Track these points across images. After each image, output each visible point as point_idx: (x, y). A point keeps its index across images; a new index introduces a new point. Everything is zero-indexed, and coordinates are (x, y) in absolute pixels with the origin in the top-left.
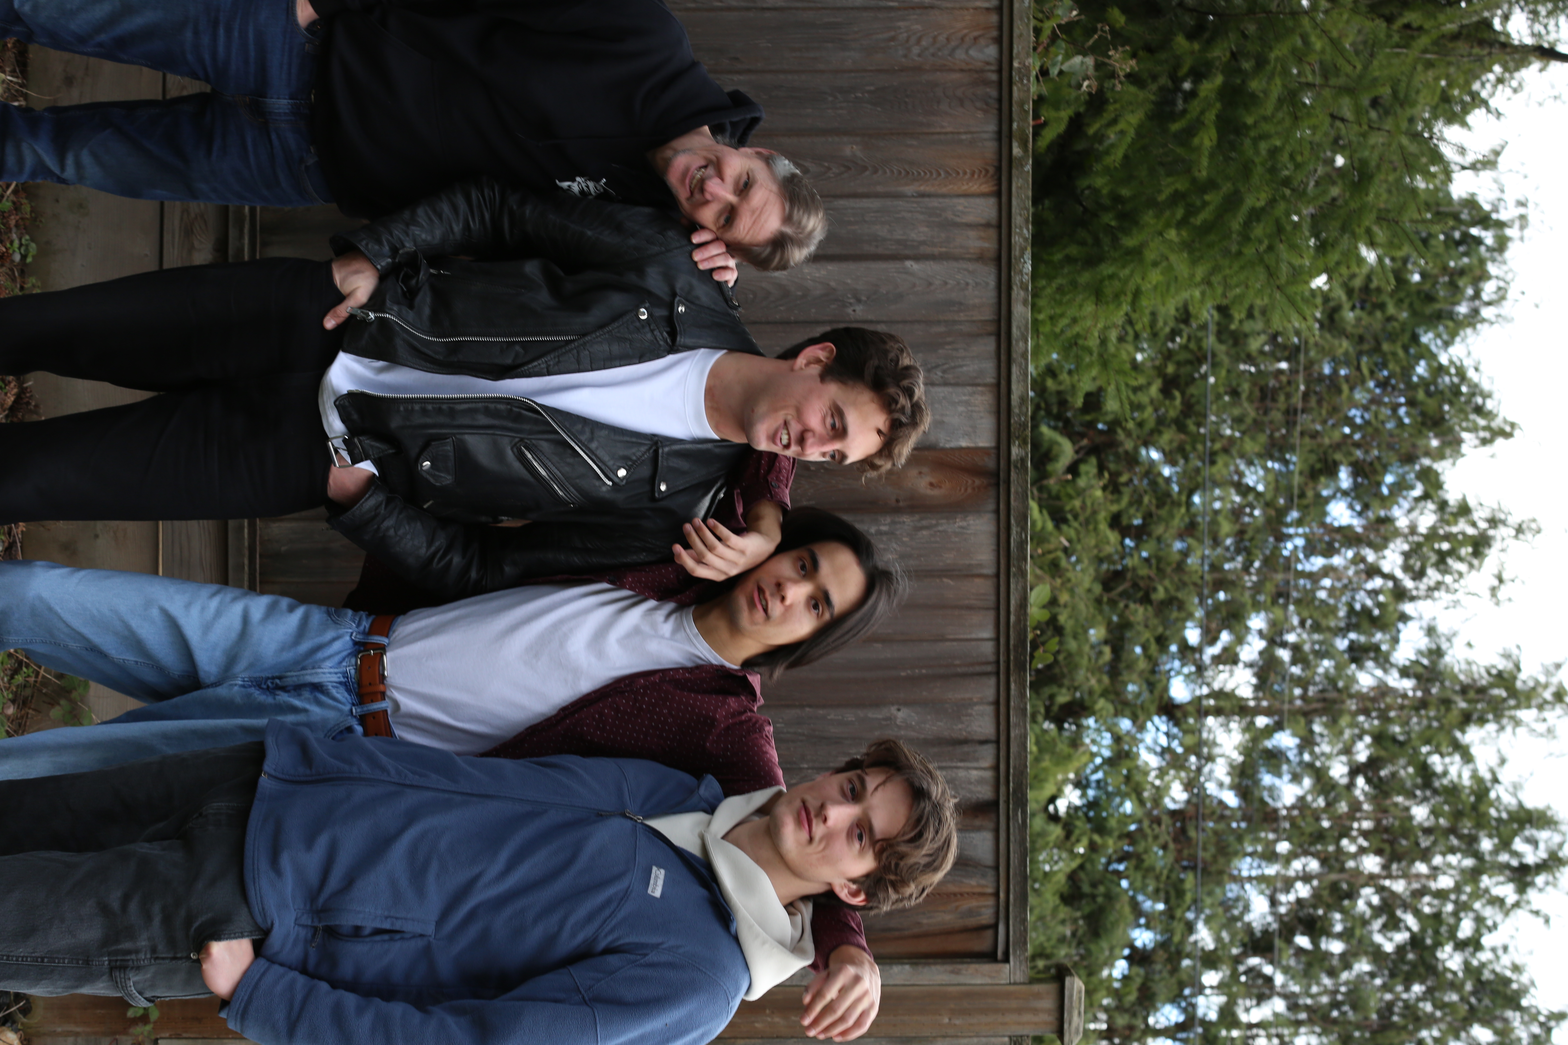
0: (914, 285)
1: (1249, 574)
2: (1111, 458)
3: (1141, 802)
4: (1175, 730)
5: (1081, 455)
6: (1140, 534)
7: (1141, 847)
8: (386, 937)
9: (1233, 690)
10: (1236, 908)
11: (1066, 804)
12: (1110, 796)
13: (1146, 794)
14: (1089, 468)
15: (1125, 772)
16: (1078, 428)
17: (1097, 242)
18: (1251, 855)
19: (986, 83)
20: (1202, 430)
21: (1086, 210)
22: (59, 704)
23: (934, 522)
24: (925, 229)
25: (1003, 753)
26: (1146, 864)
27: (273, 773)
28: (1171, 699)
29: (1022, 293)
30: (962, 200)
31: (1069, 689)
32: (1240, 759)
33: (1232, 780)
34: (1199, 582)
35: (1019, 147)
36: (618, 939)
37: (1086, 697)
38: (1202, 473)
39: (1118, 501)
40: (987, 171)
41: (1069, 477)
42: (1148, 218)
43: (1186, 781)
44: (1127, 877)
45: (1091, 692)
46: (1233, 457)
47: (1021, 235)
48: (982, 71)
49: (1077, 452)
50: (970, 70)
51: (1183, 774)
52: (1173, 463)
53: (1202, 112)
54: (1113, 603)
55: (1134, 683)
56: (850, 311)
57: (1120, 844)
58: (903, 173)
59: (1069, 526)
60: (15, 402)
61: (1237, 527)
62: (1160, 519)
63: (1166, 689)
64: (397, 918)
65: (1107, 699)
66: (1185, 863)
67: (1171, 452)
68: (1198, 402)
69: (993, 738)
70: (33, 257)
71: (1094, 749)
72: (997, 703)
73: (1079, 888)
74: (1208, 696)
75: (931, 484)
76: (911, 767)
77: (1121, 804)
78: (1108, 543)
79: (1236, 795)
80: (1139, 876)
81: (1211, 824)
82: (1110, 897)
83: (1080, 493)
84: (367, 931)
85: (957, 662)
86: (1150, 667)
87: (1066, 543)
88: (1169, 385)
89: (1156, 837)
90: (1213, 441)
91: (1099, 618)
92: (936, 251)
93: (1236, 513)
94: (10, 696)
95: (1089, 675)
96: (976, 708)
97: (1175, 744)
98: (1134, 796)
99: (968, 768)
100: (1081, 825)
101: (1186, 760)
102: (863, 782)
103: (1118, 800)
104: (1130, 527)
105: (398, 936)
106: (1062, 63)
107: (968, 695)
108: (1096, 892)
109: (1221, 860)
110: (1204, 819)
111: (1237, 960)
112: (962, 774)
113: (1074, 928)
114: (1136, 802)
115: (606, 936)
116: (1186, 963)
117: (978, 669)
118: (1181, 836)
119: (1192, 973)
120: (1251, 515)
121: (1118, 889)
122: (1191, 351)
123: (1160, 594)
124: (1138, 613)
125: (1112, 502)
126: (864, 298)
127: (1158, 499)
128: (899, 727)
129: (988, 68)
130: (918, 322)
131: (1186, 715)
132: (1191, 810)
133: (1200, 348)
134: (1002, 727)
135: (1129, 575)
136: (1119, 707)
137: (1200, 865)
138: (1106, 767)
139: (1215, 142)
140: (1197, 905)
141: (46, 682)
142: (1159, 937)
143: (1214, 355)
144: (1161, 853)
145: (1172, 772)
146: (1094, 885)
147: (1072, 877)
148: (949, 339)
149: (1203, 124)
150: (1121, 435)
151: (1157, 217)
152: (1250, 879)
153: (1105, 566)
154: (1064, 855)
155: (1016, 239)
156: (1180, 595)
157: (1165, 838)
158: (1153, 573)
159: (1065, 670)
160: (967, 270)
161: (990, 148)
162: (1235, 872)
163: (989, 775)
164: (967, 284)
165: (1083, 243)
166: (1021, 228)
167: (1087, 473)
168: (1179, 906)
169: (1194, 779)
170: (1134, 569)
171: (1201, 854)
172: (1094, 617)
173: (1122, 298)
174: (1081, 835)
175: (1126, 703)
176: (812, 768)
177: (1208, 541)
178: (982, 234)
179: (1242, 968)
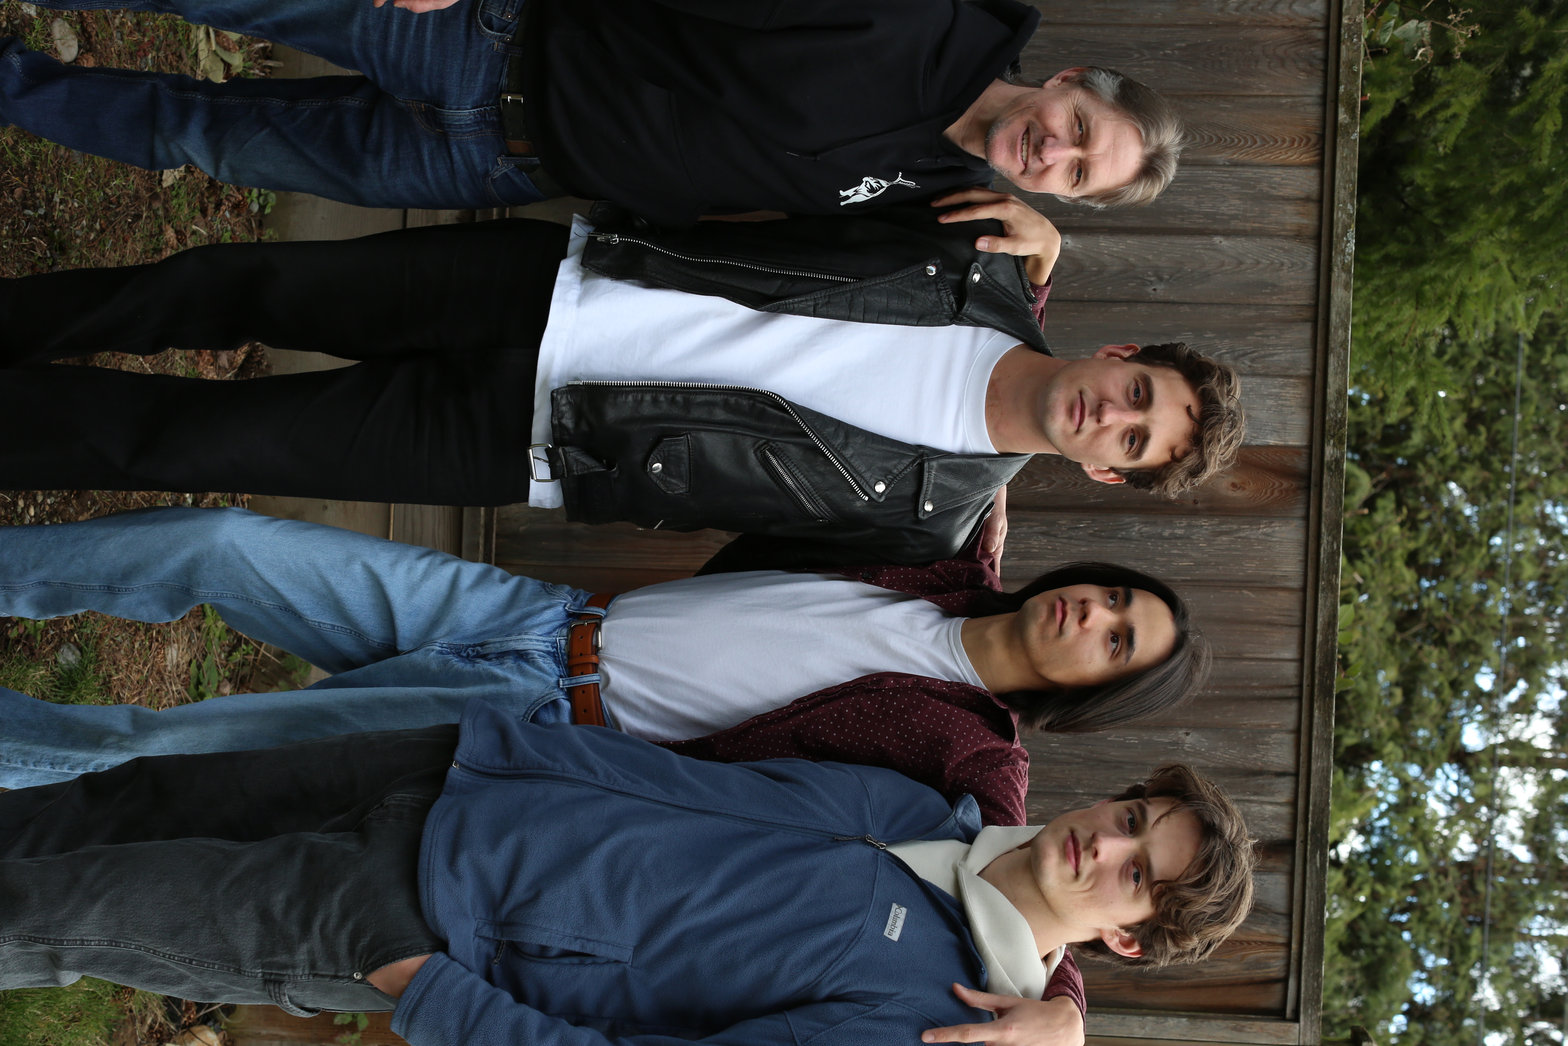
0: (1223, 264)
1: (1552, 620)
2: (1410, 493)
3: (1427, 851)
4: (1466, 779)
5: (1378, 489)
6: (1437, 573)
7: (1426, 899)
8: (576, 960)
9: (1530, 740)
10: (1524, 968)
11: (1349, 850)
12: (1395, 843)
13: (1432, 845)
14: (1387, 503)
15: (1411, 820)
16: (1376, 461)
17: (1419, 242)
18: (1543, 913)
19: (1311, 41)
20: (1507, 469)
21: (1407, 207)
22: (277, 685)
23: (1235, 527)
24: (1238, 202)
25: (1302, 787)
26: (1430, 917)
27: (465, 762)
28: (1464, 747)
29: (1344, 276)
30: (1279, 171)
31: (1356, 731)
32: (1534, 812)
33: (1525, 834)
34: (1498, 626)
35: (1346, 112)
36: (844, 986)
37: (1375, 740)
38: (1506, 512)
39: (1416, 538)
40: (1309, 140)
41: (1366, 511)
42: (1479, 212)
43: (1475, 832)
44: (1409, 930)
45: (1380, 736)
46: (1539, 498)
47: (1344, 210)
48: (1307, 28)
49: (1375, 486)
50: (1293, 27)
51: (1473, 826)
52: (1474, 502)
53: (1546, 95)
54: (1405, 644)
55: (1424, 728)
56: (1150, 289)
57: (1403, 894)
58: (1215, 139)
59: (1364, 562)
60: (245, 360)
61: (1541, 570)
62: (1459, 558)
63: (1459, 735)
64: (589, 940)
65: (1396, 744)
66: (1471, 918)
67: (1473, 489)
68: (1504, 439)
69: (1292, 770)
70: (272, 207)
71: (1380, 794)
72: (1298, 731)
73: (1358, 938)
74: (1503, 745)
75: (1234, 485)
76: (1201, 798)
77: (1405, 853)
78: (1404, 581)
79: (1528, 851)
80: (1422, 928)
81: (1501, 879)
82: (1390, 949)
83: (1377, 528)
84: (554, 953)
85: (1255, 684)
86: (1442, 712)
87: (1360, 580)
88: (1474, 421)
89: (1442, 890)
90: (1518, 480)
91: (1391, 659)
92: (1249, 226)
93: (1540, 556)
94: (227, 674)
95: (1379, 717)
96: (1274, 736)
97: (1466, 793)
98: (1420, 845)
99: (1263, 803)
100: (1364, 873)
101: (1478, 811)
102: (1143, 812)
103: (1401, 849)
104: (1427, 566)
105: (589, 960)
106: (1395, 27)
107: (1265, 722)
108: (1376, 943)
109: (1511, 917)
110: (1494, 874)
111: (1523, 1023)
112: (1255, 808)
113: (1351, 979)
114: (1423, 852)
115: (830, 982)
116: (1468, 1022)
117: (1278, 692)
118: (1468, 889)
119: (1475, 1034)
120: (1555, 559)
121: (1400, 942)
122: (1499, 386)
123: (1456, 637)
124: (1433, 657)
125: (1410, 539)
126: (1166, 277)
127: (1458, 538)
128: (1187, 753)
129: (1314, 24)
130: (1226, 304)
131: (1478, 764)
132: (1480, 864)
133: (1508, 383)
134: (1302, 759)
135: (1424, 616)
136: (1409, 752)
137: (1488, 921)
138: (1392, 814)
139: (1559, 127)
140: (1484, 962)
141: (265, 661)
142: (1440, 993)
143: (1523, 391)
144: (1446, 905)
145: (1462, 822)
146: (1374, 935)
147: (1352, 926)
148: (1259, 325)
149: (1547, 107)
150: (1421, 470)
151: (1488, 212)
152: (1540, 938)
153: (1399, 606)
154: (1344, 903)
155: (1339, 215)
156: (1477, 639)
157: (1451, 890)
158: (1449, 615)
159: (1354, 711)
160: (1281, 248)
161: (1313, 113)
162: (1525, 931)
163: (1285, 811)
164: (1282, 264)
165: (1404, 241)
166: (1345, 203)
167: (1384, 508)
168: (1463, 962)
169: (1484, 830)
170: (1430, 610)
171: (1489, 910)
172: (1386, 657)
173: (1446, 300)
174: (1362, 883)
175: (1415, 749)
176: (1089, 794)
177: (1510, 585)
178: (1301, 209)
179: (1528, 1032)
